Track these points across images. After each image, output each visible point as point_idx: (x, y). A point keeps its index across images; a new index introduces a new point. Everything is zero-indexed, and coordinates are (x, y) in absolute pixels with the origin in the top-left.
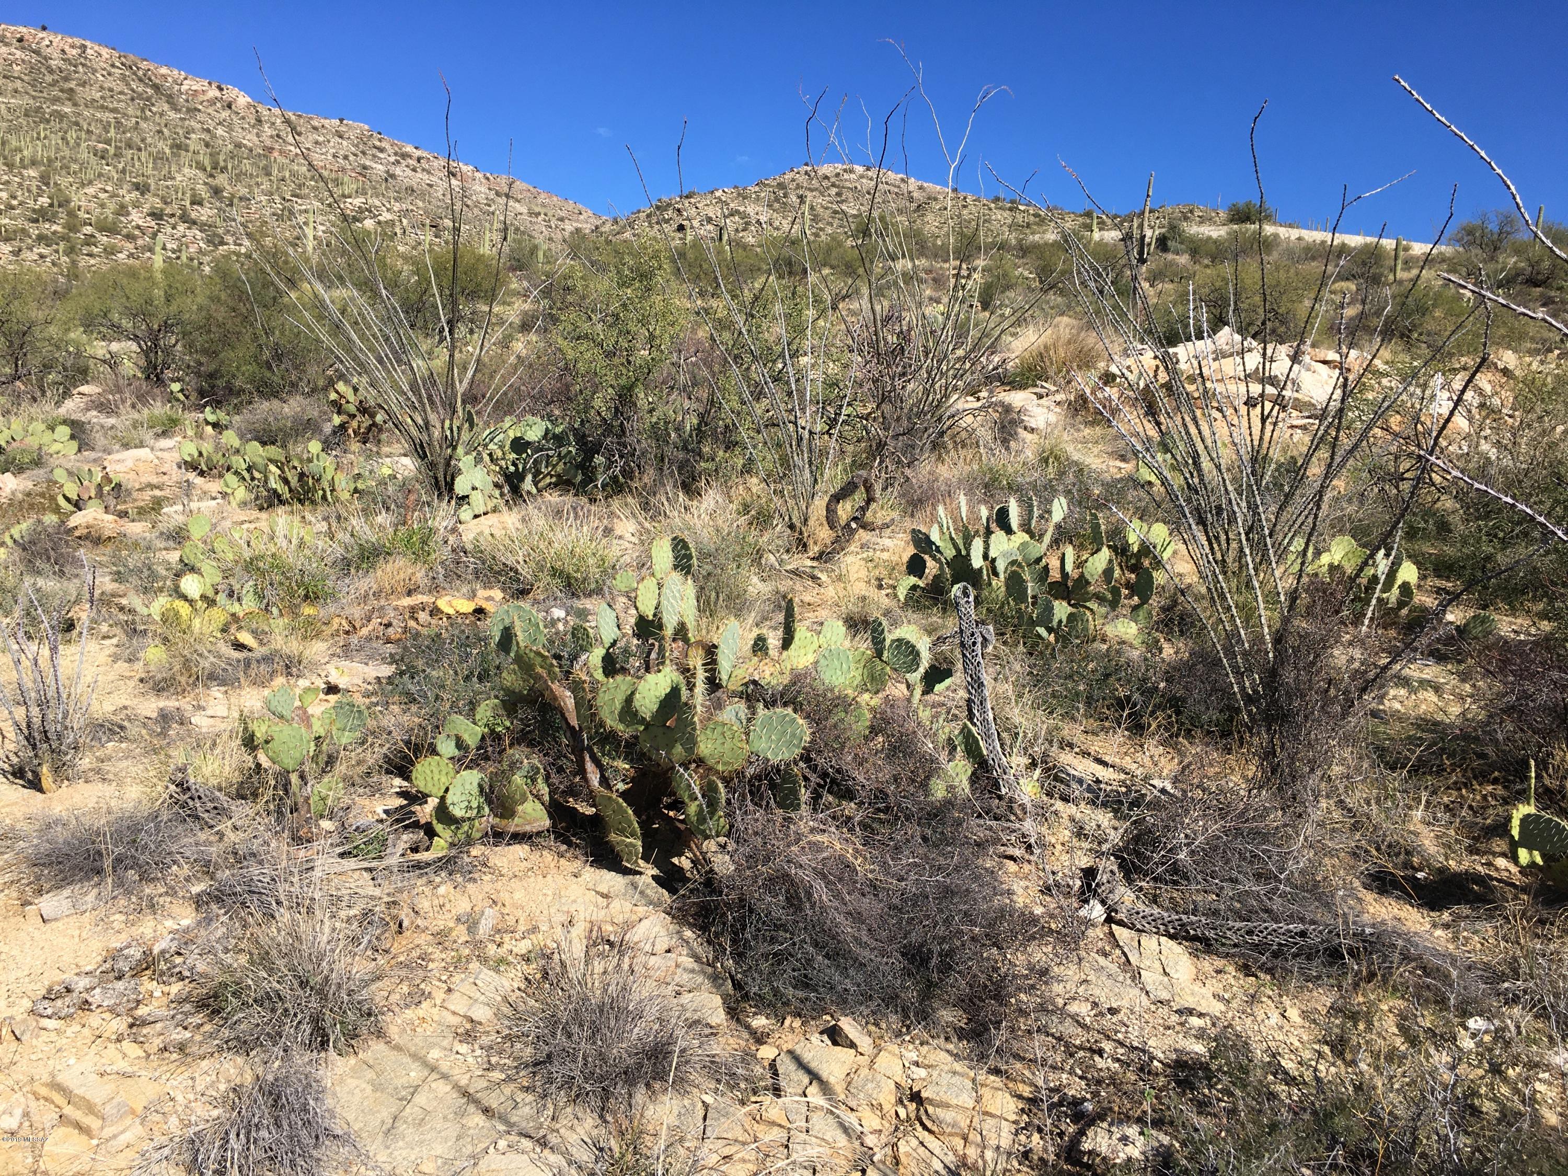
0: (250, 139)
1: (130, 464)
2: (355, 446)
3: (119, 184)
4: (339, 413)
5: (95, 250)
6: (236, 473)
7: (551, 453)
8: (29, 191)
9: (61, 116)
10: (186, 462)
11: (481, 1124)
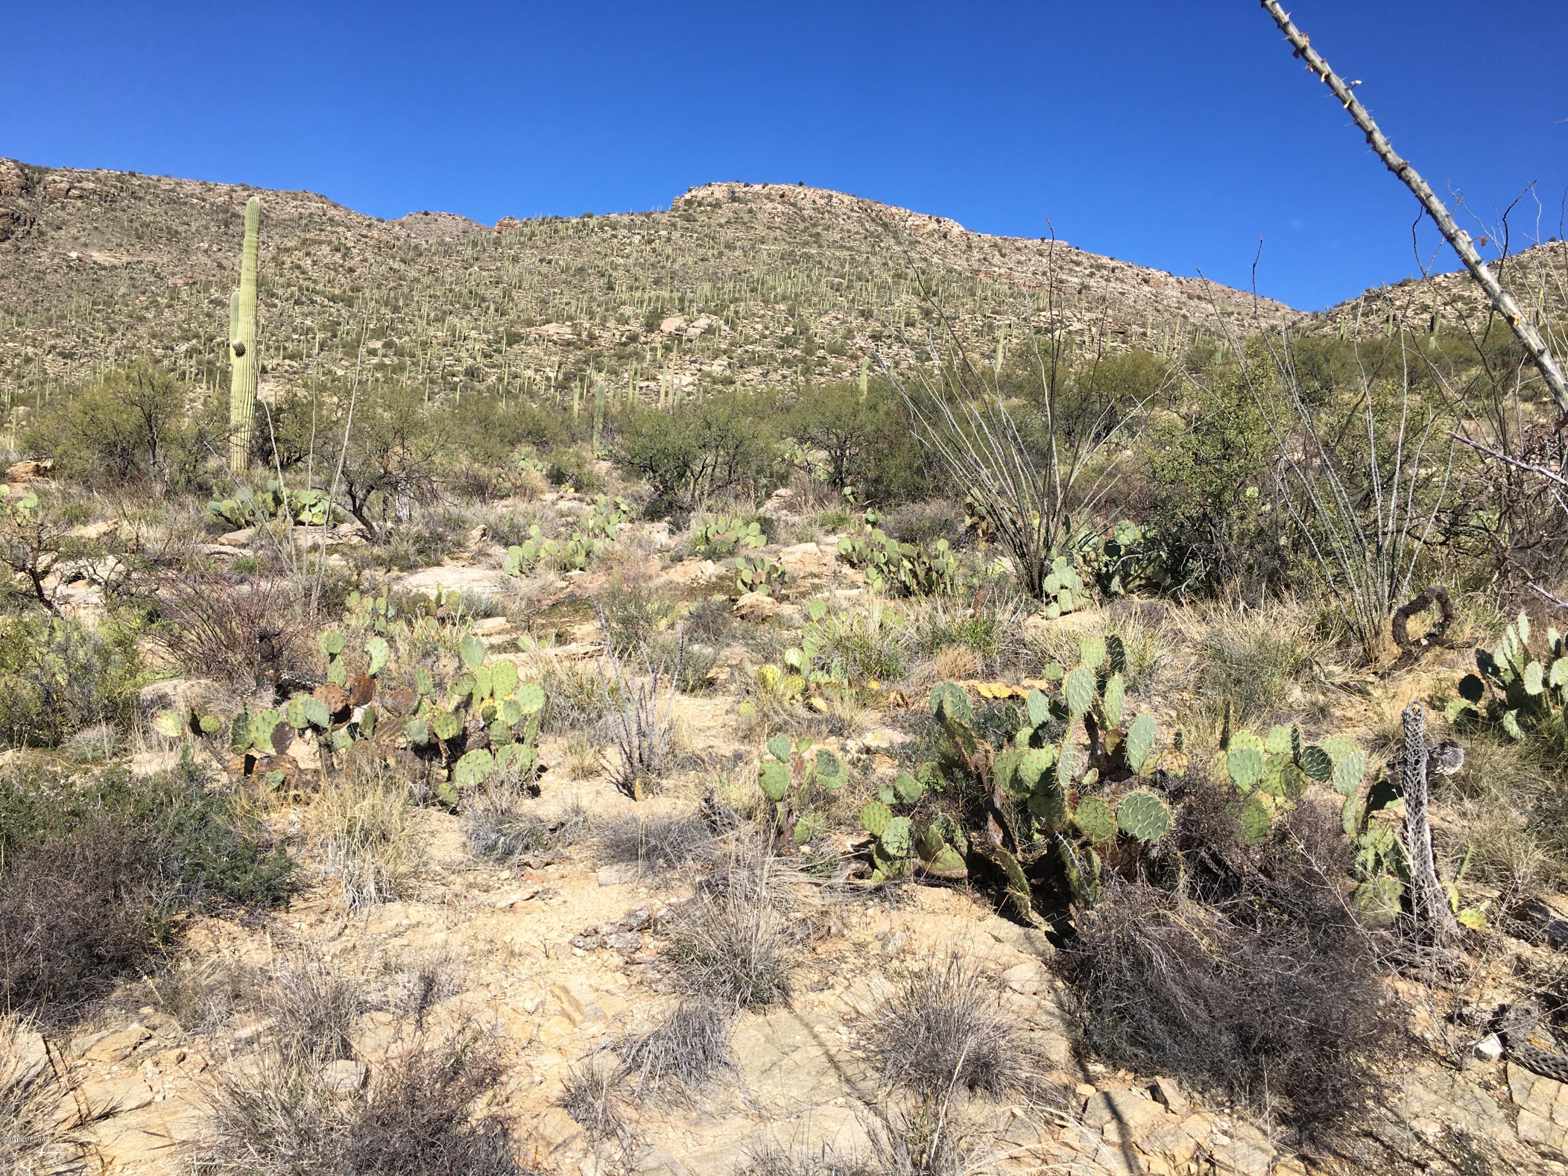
0: (960, 264)
1: (798, 555)
2: (983, 545)
3: (848, 313)
4: (972, 515)
5: (825, 370)
6: (877, 566)
7: (1141, 556)
8: (779, 322)
9: (808, 257)
10: (842, 556)
11: (834, 1084)
